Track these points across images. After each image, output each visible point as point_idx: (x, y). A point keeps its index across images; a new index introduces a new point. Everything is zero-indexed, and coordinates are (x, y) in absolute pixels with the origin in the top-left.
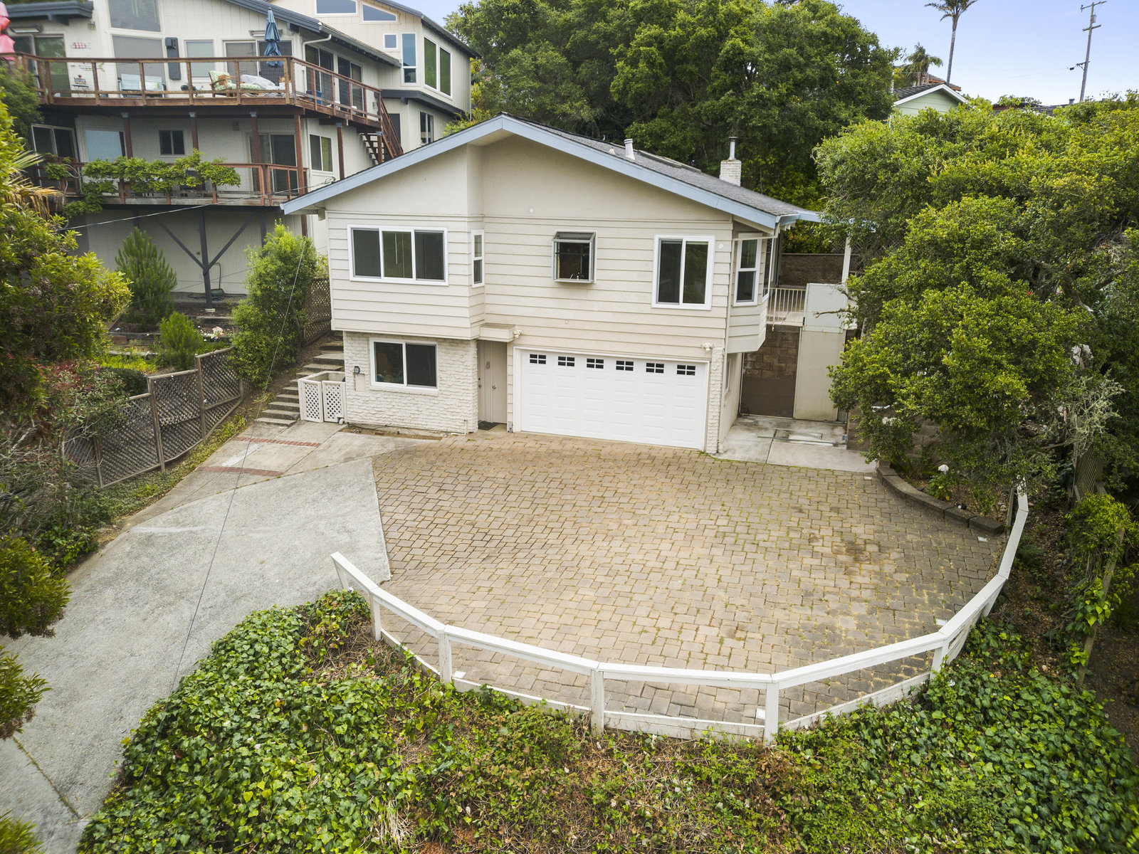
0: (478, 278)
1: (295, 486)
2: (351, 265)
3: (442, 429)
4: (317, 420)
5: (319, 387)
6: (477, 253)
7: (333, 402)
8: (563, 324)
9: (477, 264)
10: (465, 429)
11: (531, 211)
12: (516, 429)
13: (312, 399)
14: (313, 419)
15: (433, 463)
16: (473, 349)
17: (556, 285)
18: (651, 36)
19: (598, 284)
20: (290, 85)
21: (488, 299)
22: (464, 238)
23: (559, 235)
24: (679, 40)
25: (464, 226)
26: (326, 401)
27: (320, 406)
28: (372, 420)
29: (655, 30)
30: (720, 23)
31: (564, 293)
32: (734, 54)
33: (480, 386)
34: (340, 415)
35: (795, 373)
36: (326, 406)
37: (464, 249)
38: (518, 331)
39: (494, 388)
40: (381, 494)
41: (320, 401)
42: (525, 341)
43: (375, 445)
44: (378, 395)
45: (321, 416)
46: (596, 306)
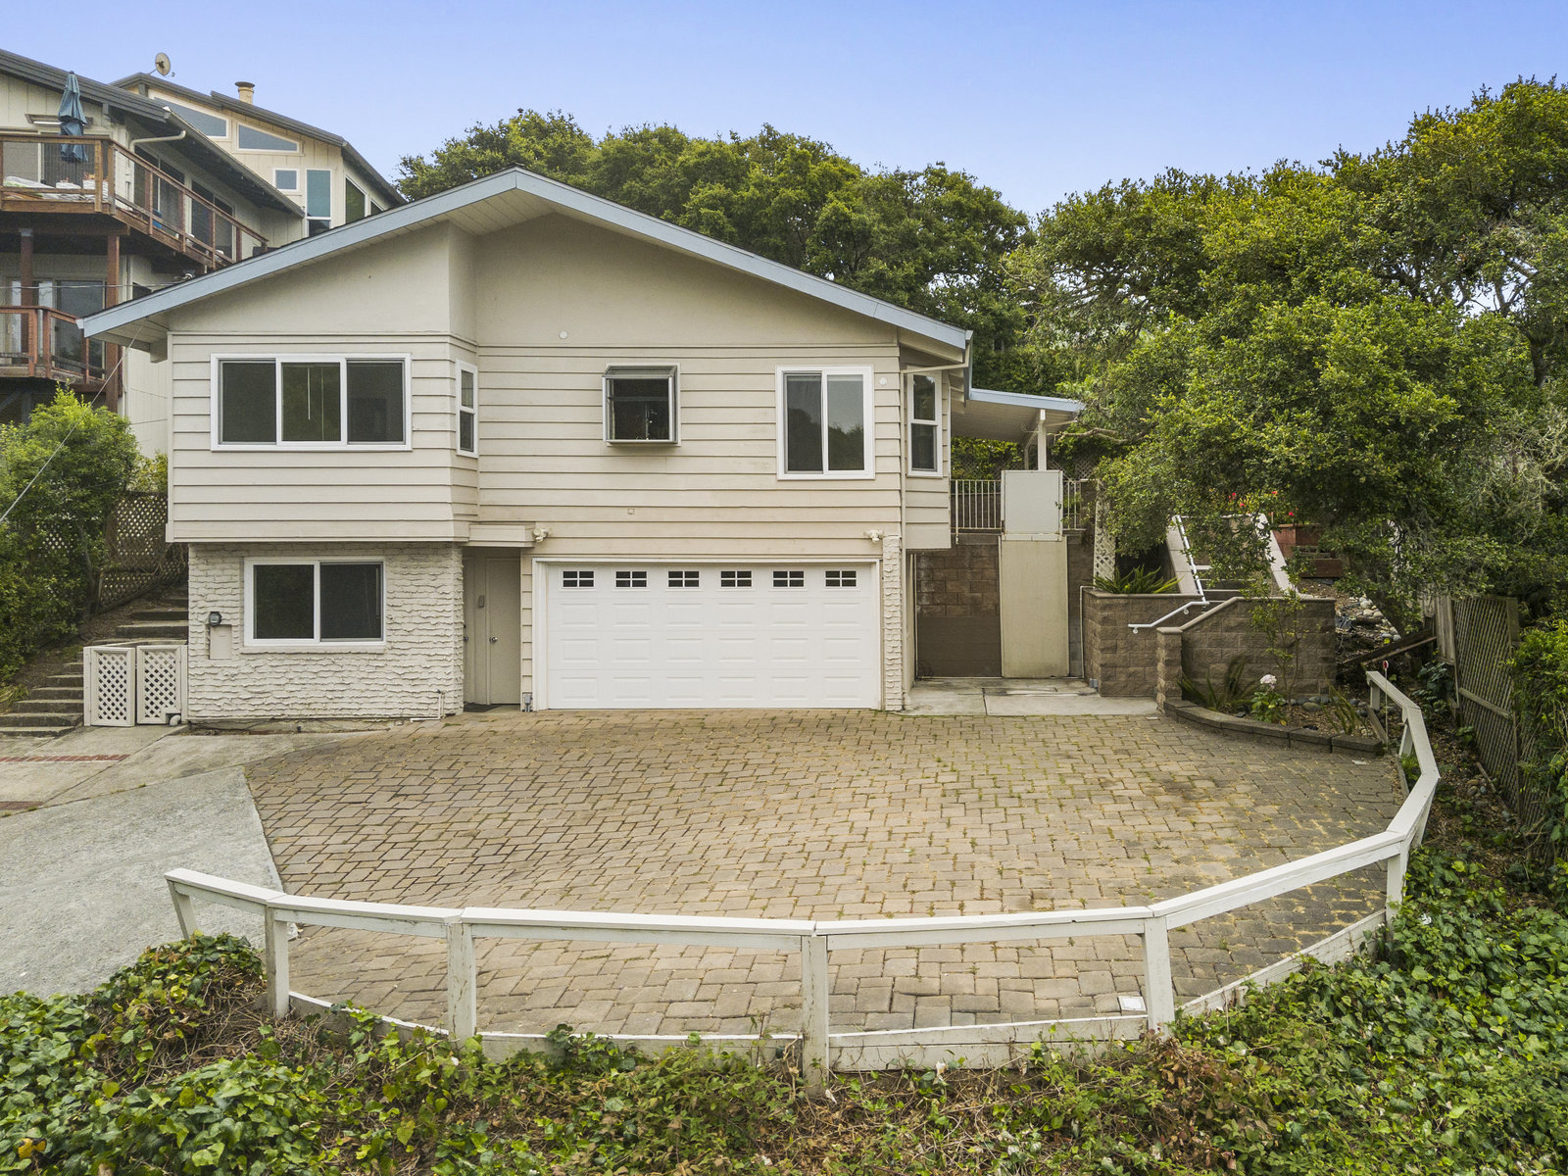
0: (466, 442)
1: (71, 820)
2: (214, 424)
3: (390, 713)
4: (121, 722)
5: (129, 659)
6: (467, 400)
7: (159, 684)
8: (623, 515)
9: (466, 420)
10: (439, 708)
11: (563, 335)
12: (538, 704)
13: (111, 682)
14: (113, 722)
15: (377, 761)
16: (453, 565)
17: (610, 452)
18: (714, 197)
19: (685, 447)
20: (105, 185)
21: (484, 481)
22: (443, 369)
23: (613, 370)
24: (757, 204)
25: (445, 350)
26: (142, 684)
27: (129, 696)
28: (243, 712)
29: (719, 189)
30: (814, 185)
31: (622, 464)
32: (838, 222)
33: (465, 640)
34: (171, 709)
35: (997, 606)
36: (142, 694)
37: (445, 387)
38: (540, 531)
39: (493, 641)
40: (266, 814)
41: (129, 686)
42: (554, 547)
43: (250, 747)
44: (259, 662)
45: (130, 714)
46: (682, 482)
